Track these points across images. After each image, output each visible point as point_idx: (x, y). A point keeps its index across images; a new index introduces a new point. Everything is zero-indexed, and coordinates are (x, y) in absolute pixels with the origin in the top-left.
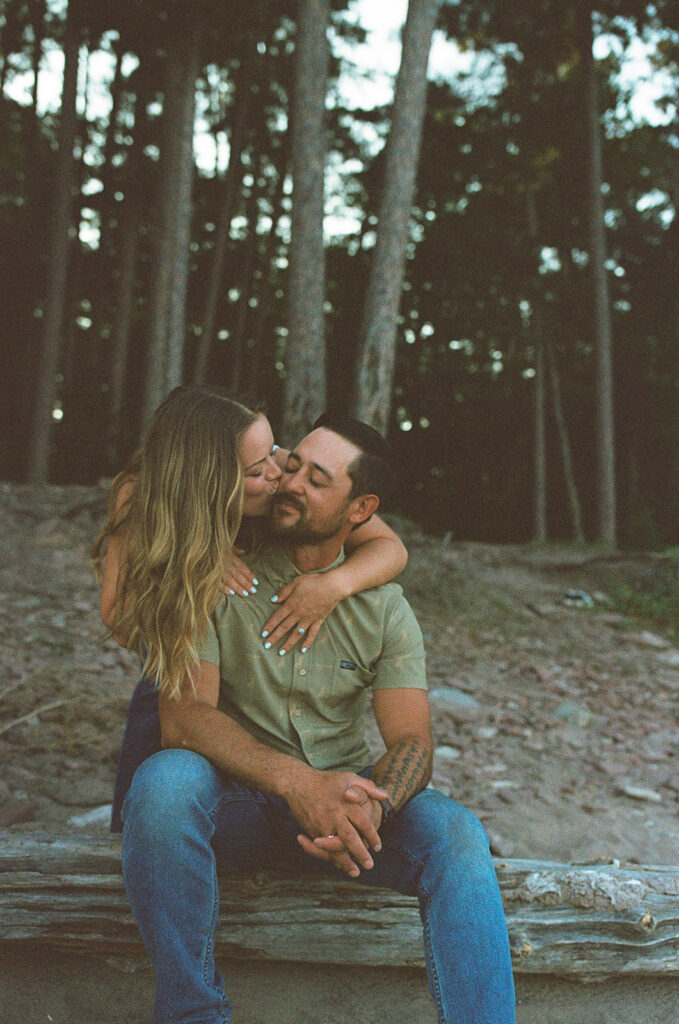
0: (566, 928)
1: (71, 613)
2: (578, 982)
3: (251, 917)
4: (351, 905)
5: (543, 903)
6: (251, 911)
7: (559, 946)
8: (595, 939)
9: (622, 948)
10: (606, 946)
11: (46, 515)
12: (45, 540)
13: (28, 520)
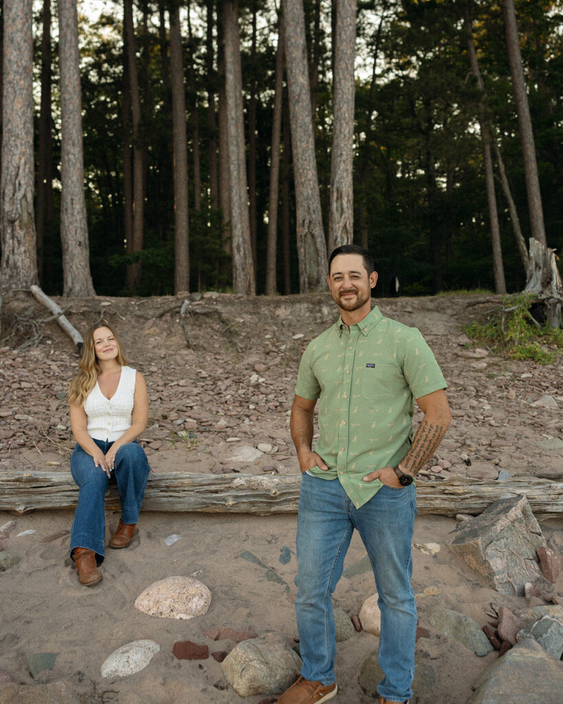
0: (246, 496)
1: (147, 374)
2: (260, 516)
4: (171, 491)
5: (238, 488)
7: (244, 502)
8: (257, 499)
9: (265, 502)
10: (262, 502)
11: (149, 317)
12: (147, 332)
13: (142, 320)
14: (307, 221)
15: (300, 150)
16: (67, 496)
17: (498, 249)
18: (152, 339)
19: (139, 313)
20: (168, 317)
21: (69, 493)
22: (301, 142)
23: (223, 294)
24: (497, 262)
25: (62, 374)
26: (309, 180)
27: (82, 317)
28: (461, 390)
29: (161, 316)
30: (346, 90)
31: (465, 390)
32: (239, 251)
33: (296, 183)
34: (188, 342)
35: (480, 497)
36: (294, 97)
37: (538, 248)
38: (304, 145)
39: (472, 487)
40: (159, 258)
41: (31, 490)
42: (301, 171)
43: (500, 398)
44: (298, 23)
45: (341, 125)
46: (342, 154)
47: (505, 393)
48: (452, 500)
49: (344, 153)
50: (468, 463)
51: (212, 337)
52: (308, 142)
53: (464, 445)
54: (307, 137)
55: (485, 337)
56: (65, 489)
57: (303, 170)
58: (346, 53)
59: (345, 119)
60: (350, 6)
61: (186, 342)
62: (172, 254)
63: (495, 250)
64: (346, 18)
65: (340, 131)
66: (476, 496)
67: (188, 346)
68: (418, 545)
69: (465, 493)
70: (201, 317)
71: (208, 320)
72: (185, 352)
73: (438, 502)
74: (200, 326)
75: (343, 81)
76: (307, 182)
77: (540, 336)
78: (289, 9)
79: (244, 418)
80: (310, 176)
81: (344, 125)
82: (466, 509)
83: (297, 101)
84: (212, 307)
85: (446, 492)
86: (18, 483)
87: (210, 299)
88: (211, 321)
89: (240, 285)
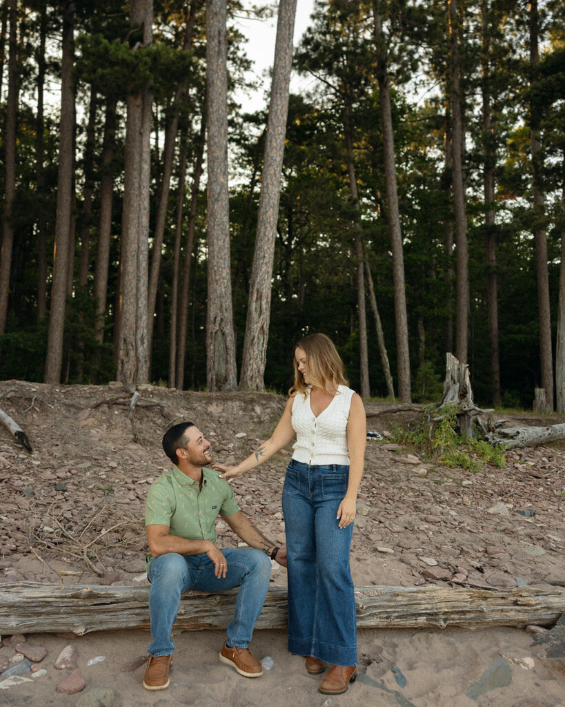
1: (108, 469)
11: (82, 407)
12: (84, 423)
13: (73, 410)
14: (219, 319)
16: (136, 614)
17: (365, 359)
18: (93, 431)
19: (67, 401)
20: (105, 408)
21: (137, 611)
22: (218, 240)
23: (157, 387)
25: (14, 467)
26: (224, 279)
27: (9, 403)
28: (418, 495)
29: (97, 406)
30: (272, 195)
31: (422, 495)
33: (209, 279)
34: (135, 435)
35: (549, 608)
36: (214, 195)
37: (454, 363)
38: (220, 243)
39: (540, 598)
40: (30, 343)
41: (92, 608)
42: (216, 268)
43: (458, 504)
44: (223, 124)
45: (266, 228)
46: (264, 256)
47: (460, 500)
48: (526, 611)
49: (267, 255)
50: (480, 570)
51: (155, 431)
52: (224, 241)
53: (462, 551)
54: (224, 236)
55: (413, 443)
56: (131, 606)
57: (218, 268)
58: (275, 160)
59: (270, 222)
60: (282, 115)
61: (132, 436)
64: (278, 127)
65: (264, 234)
66: (545, 607)
67: (135, 441)
68: (516, 660)
69: (537, 604)
70: (142, 409)
71: (148, 413)
72: (134, 446)
73: (512, 613)
74: (141, 419)
75: (270, 186)
76: (221, 280)
77: (459, 445)
78: (215, 109)
80: (224, 275)
81: (269, 229)
82: (537, 620)
83: (217, 200)
84: (149, 399)
85: (519, 603)
86: (76, 600)
87: (146, 391)
88: (152, 415)
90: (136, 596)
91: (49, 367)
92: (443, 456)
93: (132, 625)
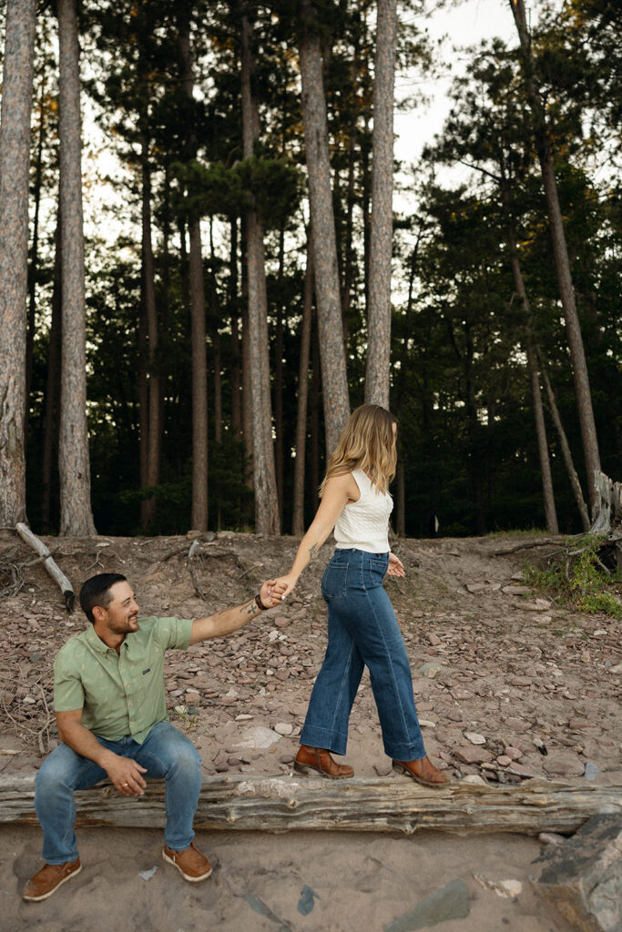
0: (256, 808)
2: (273, 833)
3: (106, 807)
4: (153, 800)
5: (245, 797)
6: (106, 805)
7: (252, 817)
8: (269, 812)
9: (283, 817)
10: (277, 816)
11: (154, 560)
12: (150, 578)
13: (144, 564)
15: (330, 373)
16: (12, 807)
17: (548, 485)
18: (155, 587)
19: (141, 555)
20: (175, 560)
21: (14, 803)
22: (331, 363)
23: (239, 534)
24: (548, 500)
25: (41, 630)
26: (341, 406)
27: (74, 561)
28: (523, 651)
29: (167, 559)
30: (381, 306)
31: (528, 650)
32: (261, 485)
33: (325, 409)
34: (197, 590)
35: (572, 810)
36: (324, 315)
37: (604, 482)
38: (334, 367)
39: (560, 796)
40: (174, 494)
42: (331, 396)
43: (572, 661)
44: (328, 234)
45: (376, 344)
46: (377, 376)
47: (578, 655)
48: (534, 814)
49: (379, 375)
50: (543, 751)
51: (226, 584)
52: (339, 364)
53: (535, 724)
54: (338, 359)
55: (546, 585)
56: (8, 797)
57: (333, 395)
58: (382, 265)
59: (380, 337)
60: (386, 213)
61: (194, 591)
62: (190, 488)
63: (545, 486)
64: (382, 226)
65: (376, 352)
66: (565, 809)
67: (197, 596)
68: (491, 883)
69: (551, 804)
70: (214, 560)
71: (221, 564)
72: (192, 602)
73: (514, 816)
74: (212, 571)
75: (377, 296)
76: (338, 409)
77: (610, 584)
78: (318, 219)
79: (260, 687)
80: (341, 402)
81: (380, 344)
82: (553, 826)
83: (327, 319)
84: (227, 548)
85: (525, 802)
87: (225, 539)
88: (225, 565)
89: (262, 523)
90: (17, 785)
91: (195, 518)
92: (582, 600)
93: (8, 819)
